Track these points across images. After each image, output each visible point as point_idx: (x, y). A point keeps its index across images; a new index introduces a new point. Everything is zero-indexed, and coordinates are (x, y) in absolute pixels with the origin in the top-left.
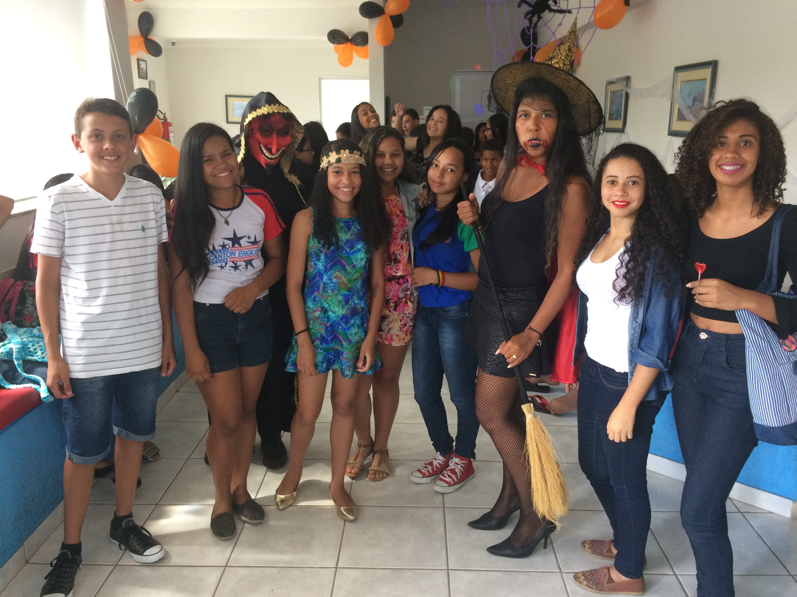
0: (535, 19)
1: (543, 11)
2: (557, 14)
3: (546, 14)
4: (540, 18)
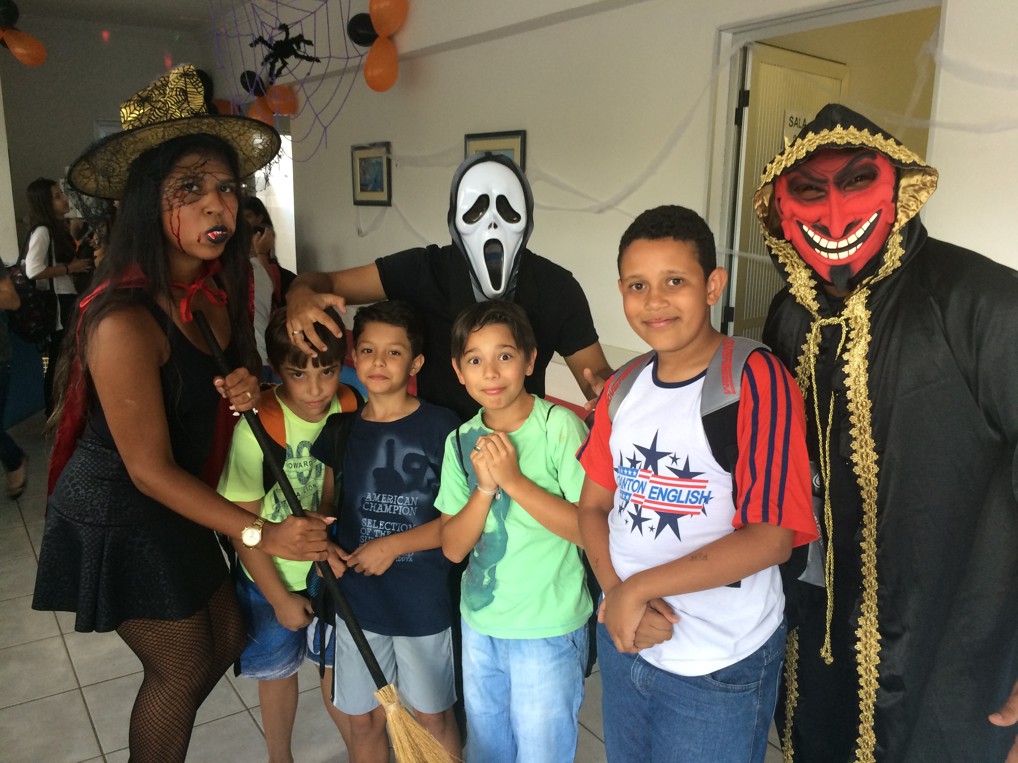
0: (279, 64)
1: (288, 57)
2: (304, 61)
3: (292, 61)
4: (285, 64)
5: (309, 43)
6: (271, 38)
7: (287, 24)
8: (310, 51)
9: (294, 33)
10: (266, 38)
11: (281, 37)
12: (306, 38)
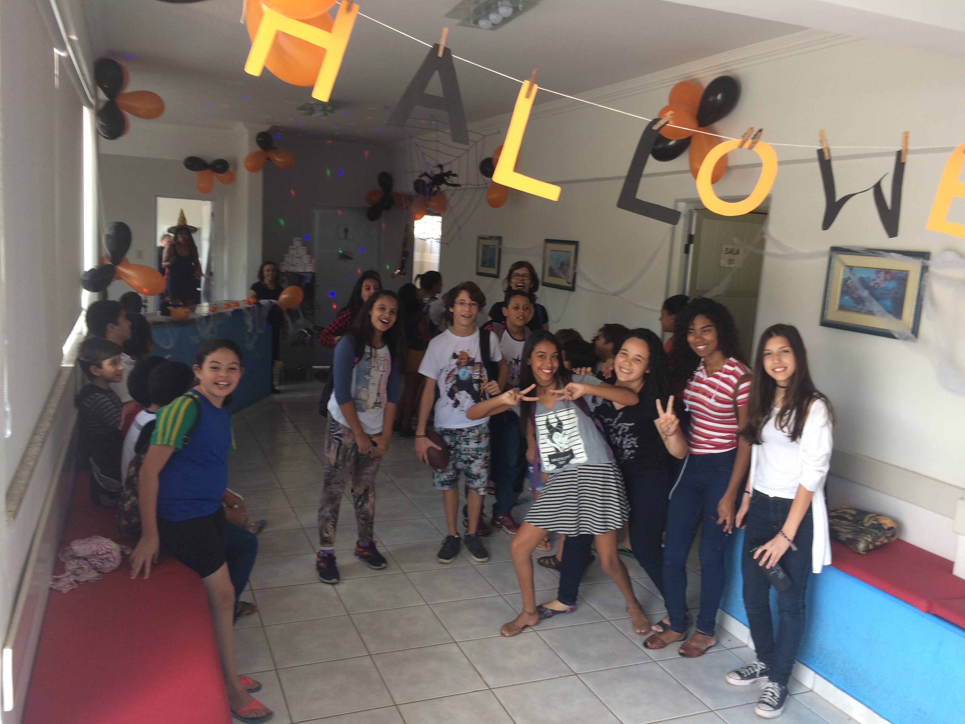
0: (435, 189)
1: (441, 184)
2: (450, 187)
3: (443, 187)
4: (439, 188)
5: (455, 175)
6: (432, 173)
7: (442, 164)
8: (454, 180)
9: (446, 170)
10: (429, 172)
11: (438, 171)
12: (453, 173)
